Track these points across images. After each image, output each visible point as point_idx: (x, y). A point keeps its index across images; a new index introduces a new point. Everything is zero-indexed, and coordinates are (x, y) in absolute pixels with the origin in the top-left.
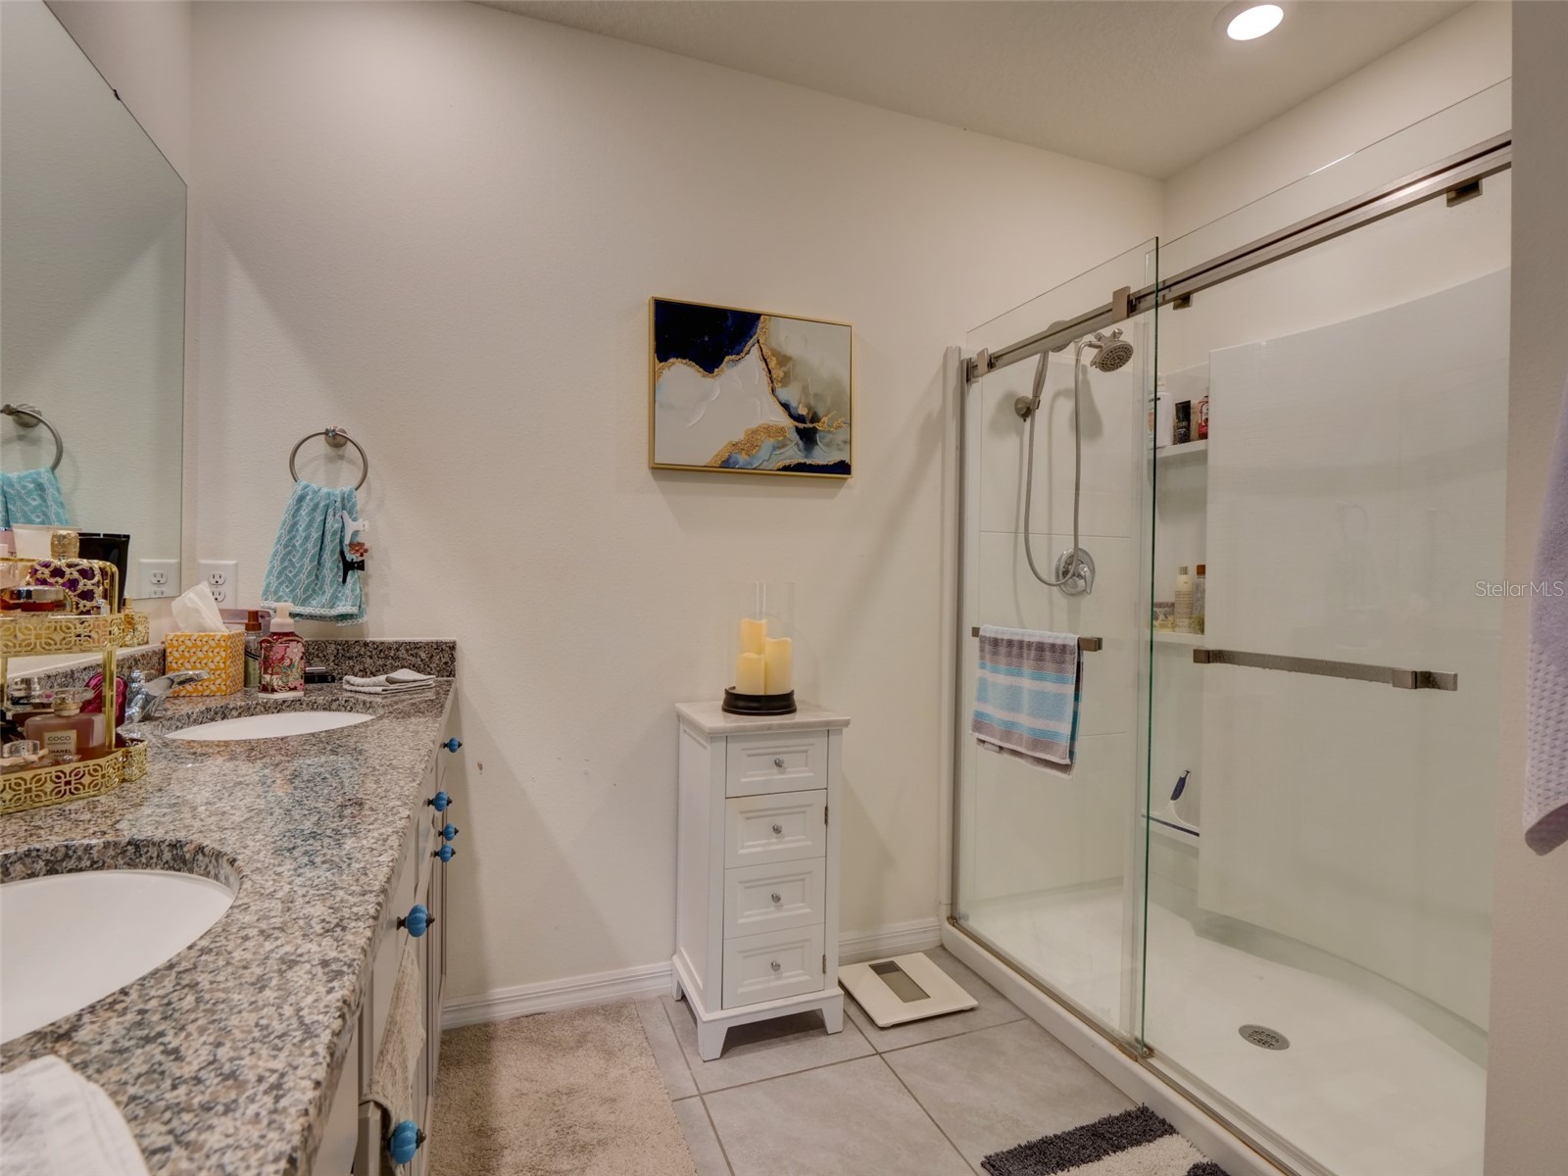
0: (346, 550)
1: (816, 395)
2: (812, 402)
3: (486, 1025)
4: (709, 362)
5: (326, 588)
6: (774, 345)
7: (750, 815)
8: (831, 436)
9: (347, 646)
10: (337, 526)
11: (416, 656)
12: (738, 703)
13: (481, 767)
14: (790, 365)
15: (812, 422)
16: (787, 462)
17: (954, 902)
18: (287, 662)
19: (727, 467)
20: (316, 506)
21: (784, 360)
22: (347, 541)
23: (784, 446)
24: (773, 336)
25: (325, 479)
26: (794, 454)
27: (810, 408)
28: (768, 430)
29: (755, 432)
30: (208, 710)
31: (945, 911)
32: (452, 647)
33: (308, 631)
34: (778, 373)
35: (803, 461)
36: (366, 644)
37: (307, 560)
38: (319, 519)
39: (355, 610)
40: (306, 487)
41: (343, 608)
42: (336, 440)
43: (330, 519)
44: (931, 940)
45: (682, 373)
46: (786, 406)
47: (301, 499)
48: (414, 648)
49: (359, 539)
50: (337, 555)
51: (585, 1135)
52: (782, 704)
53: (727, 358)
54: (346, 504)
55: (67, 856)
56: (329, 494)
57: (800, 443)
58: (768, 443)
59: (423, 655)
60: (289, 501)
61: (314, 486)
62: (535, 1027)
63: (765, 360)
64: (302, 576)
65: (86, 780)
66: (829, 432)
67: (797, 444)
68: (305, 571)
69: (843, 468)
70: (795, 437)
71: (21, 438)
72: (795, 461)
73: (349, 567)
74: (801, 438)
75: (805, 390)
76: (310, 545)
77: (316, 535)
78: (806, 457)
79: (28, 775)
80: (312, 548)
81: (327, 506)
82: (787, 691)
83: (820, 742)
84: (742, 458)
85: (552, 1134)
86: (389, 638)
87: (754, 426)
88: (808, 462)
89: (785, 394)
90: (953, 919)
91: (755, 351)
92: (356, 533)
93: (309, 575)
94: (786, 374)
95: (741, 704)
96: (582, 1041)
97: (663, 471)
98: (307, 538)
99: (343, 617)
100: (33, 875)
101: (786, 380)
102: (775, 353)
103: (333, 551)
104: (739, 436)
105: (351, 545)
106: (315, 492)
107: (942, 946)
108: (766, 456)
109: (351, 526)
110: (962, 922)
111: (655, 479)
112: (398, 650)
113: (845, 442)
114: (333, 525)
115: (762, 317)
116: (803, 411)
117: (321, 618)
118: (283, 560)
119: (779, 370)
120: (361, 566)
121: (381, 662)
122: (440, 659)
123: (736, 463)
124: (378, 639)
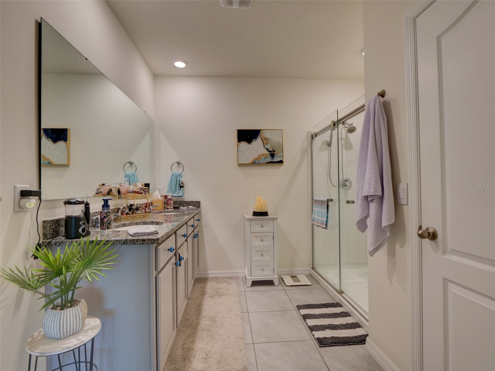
0: (180, 184)
1: (274, 146)
2: (273, 148)
3: (207, 278)
4: (249, 142)
5: (177, 191)
6: (264, 136)
7: (256, 237)
8: (278, 155)
9: (181, 202)
10: (179, 179)
11: (193, 204)
12: (255, 214)
13: (205, 226)
14: (268, 140)
15: (273, 152)
16: (267, 162)
17: (313, 264)
18: (171, 204)
19: (254, 163)
20: (175, 176)
21: (266, 139)
22: (181, 182)
23: (267, 158)
24: (264, 134)
25: (177, 171)
26: (269, 159)
27: (273, 149)
28: (263, 155)
29: (260, 156)
30: (159, 212)
31: (311, 266)
32: (200, 202)
33: (175, 199)
34: (265, 142)
35: (271, 161)
36: (184, 201)
37: (174, 186)
38: (176, 178)
39: (182, 195)
40: (174, 172)
41: (180, 195)
42: (179, 163)
43: (178, 178)
44: (308, 273)
45: (244, 144)
46: (267, 149)
47: (173, 175)
48: (192, 202)
49: (183, 182)
50: (179, 185)
51: (221, 294)
52: (265, 214)
53: (253, 140)
54: (180, 175)
55: (145, 223)
56: (177, 174)
57: (271, 157)
58: (263, 158)
59: (194, 204)
60: (171, 175)
61: (175, 172)
62: (216, 279)
63: (262, 140)
64: (173, 189)
65: (146, 216)
66: (278, 154)
67: (270, 157)
68: (174, 188)
69: (281, 162)
70: (269, 156)
71: (130, 166)
72: (269, 161)
73: (181, 187)
74: (271, 156)
75: (271, 145)
76: (174, 183)
77: (175, 181)
78: (272, 160)
79: (140, 215)
80: (175, 184)
81: (177, 176)
82: (266, 211)
83: (272, 222)
84: (257, 161)
85: (215, 293)
86: (188, 200)
87: (260, 154)
88: (273, 161)
89: (266, 147)
90: (313, 268)
91: (260, 138)
92: (182, 181)
93: (174, 189)
94: (267, 142)
95: (256, 214)
96: (224, 282)
97: (240, 165)
98: (174, 182)
99: (180, 196)
100: (142, 225)
101: (267, 144)
102: (264, 138)
103: (178, 184)
104: (256, 157)
105: (181, 183)
106: (175, 173)
107: (311, 275)
108: (263, 160)
109: (181, 179)
110: (314, 269)
111: (239, 167)
112: (190, 202)
113: (282, 156)
114: (178, 179)
115: (261, 131)
116: (271, 150)
117: (177, 196)
118: (170, 186)
119: (265, 141)
120: (183, 187)
121: (187, 205)
122: (197, 204)
123: (256, 162)
124: (186, 201)
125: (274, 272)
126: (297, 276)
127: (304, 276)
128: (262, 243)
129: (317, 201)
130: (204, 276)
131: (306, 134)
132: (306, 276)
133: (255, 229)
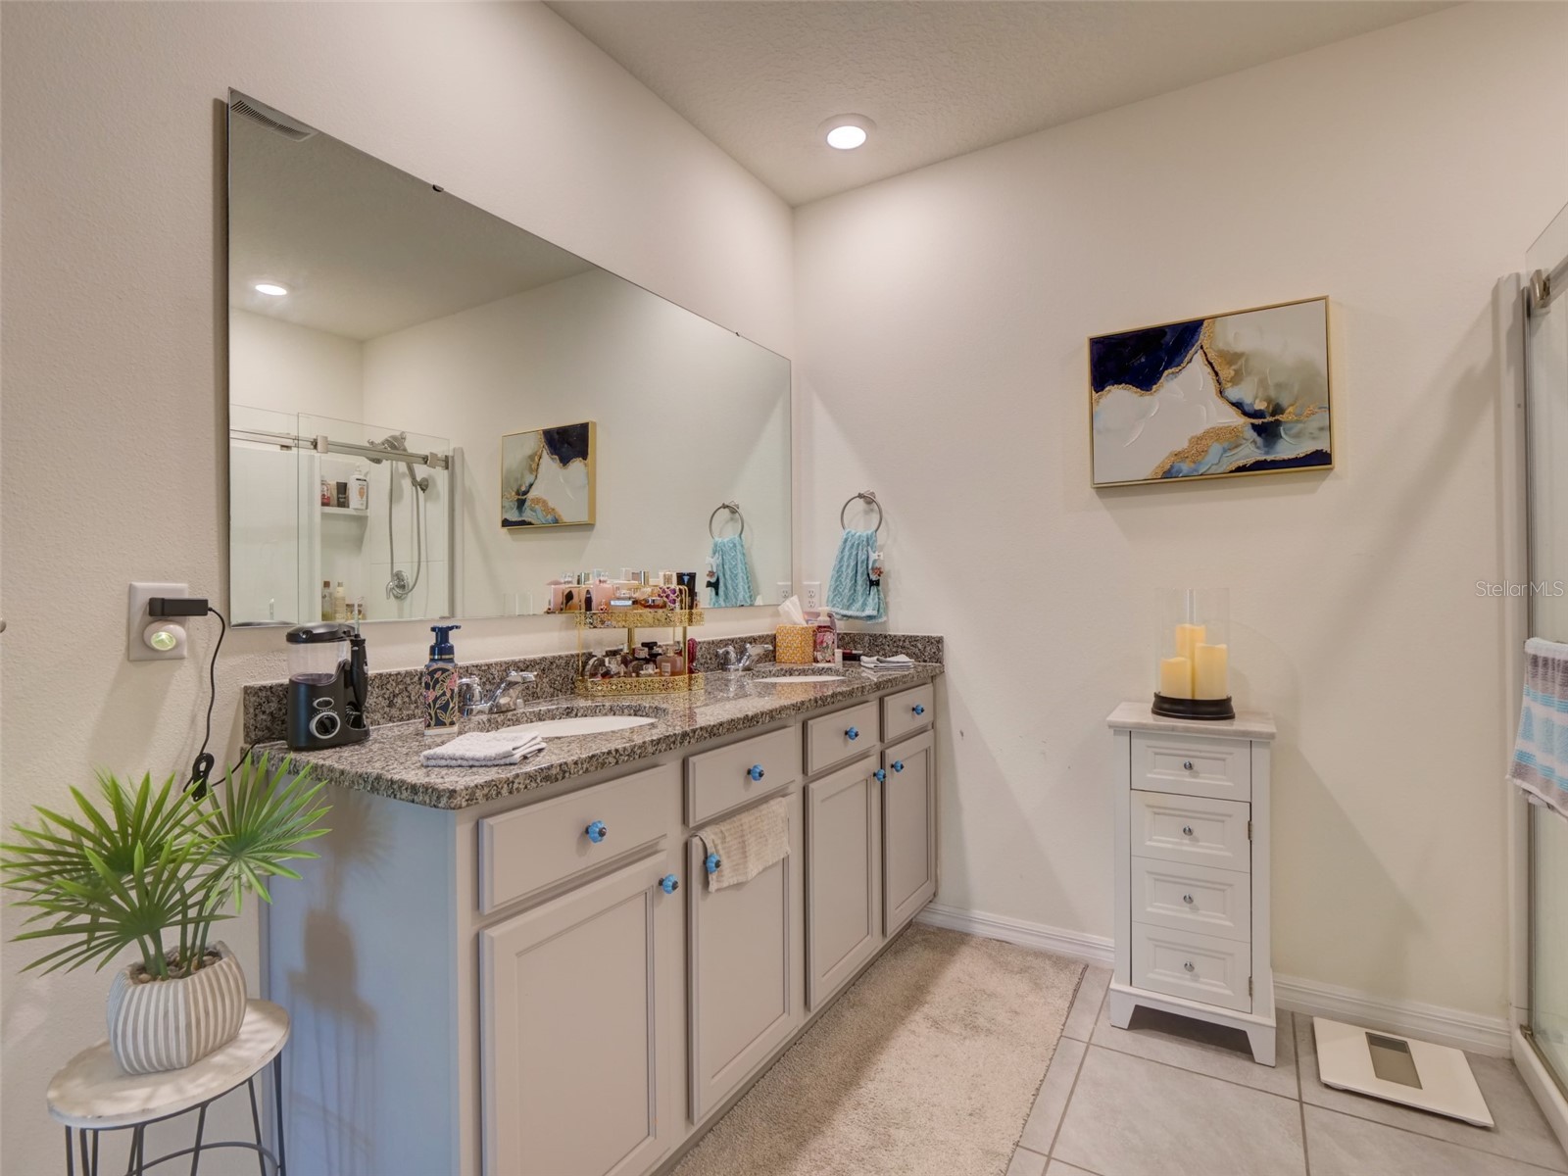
0: (870, 572)
1: (1279, 386)
2: (1272, 393)
3: (967, 935)
4: (1145, 380)
5: (860, 598)
6: (1221, 345)
7: (1159, 811)
8: (1300, 426)
9: (874, 637)
10: (864, 557)
11: (916, 646)
12: (1166, 706)
13: (962, 734)
14: (1243, 360)
15: (1273, 414)
16: (1241, 463)
17: (1530, 1007)
18: (825, 645)
19: (1170, 477)
20: (853, 545)
21: (1232, 358)
22: (870, 567)
23: (1236, 447)
24: (1215, 338)
25: (860, 525)
26: (1251, 452)
27: (1269, 401)
28: (1216, 434)
29: (1200, 439)
30: (782, 669)
31: (1517, 1016)
32: (940, 641)
33: (841, 627)
34: (1226, 373)
35: (1263, 458)
36: (886, 637)
37: (848, 581)
38: (854, 553)
39: (875, 613)
40: (848, 533)
41: (869, 612)
42: (869, 499)
43: (860, 554)
44: (1490, 1045)
45: (1121, 396)
46: (1238, 405)
47: (846, 541)
48: (913, 639)
49: (877, 565)
50: (865, 576)
51: (981, 1021)
52: (1219, 710)
53: (1166, 373)
54: (869, 542)
56: (860, 536)
57: (1259, 440)
58: (1216, 449)
59: (920, 646)
60: (840, 543)
61: (853, 532)
62: (999, 949)
63: (1210, 364)
64: (846, 591)
66: (1298, 421)
67: (1254, 442)
68: (848, 587)
69: (1321, 459)
70: (1252, 434)
71: (732, 519)
72: (1250, 461)
73: (873, 583)
74: (1259, 435)
75: (1263, 383)
76: (849, 571)
77: (852, 564)
78: (1267, 453)
80: (851, 573)
81: (859, 544)
82: (1224, 697)
83: (1241, 754)
84: (1185, 467)
85: (962, 1011)
86: (900, 633)
87: (1200, 432)
88: (1269, 458)
89: (1234, 393)
90: (1530, 1031)
91: (1199, 358)
92: (875, 561)
93: (850, 590)
94: (1237, 372)
96: (1021, 971)
97: (1105, 490)
98: (848, 566)
99: (870, 617)
101: (1236, 380)
102: (1222, 354)
103: (862, 574)
104: (1182, 444)
105: (873, 569)
106: (853, 536)
107: (1512, 1062)
108: (1215, 459)
109: (873, 556)
110: (1538, 1038)
111: (1100, 497)
112: (904, 641)
113: (1321, 429)
114: (862, 557)
115: (1205, 323)
116: (1260, 406)
117: (857, 618)
118: (836, 581)
119: (1226, 370)
120: (877, 583)
121: (894, 650)
122: (928, 651)
123: (1180, 471)
124: (892, 633)
125: (1251, 995)
126: (1412, 1044)
127: (1458, 1056)
128: (1186, 845)
129: (1540, 663)
130: (958, 925)
131: (1488, 298)
132: (1473, 1059)
133: (1149, 775)
